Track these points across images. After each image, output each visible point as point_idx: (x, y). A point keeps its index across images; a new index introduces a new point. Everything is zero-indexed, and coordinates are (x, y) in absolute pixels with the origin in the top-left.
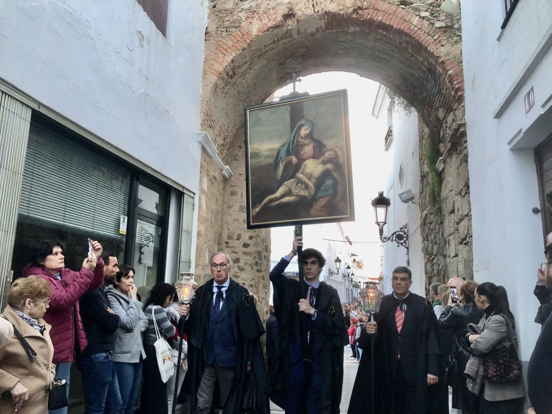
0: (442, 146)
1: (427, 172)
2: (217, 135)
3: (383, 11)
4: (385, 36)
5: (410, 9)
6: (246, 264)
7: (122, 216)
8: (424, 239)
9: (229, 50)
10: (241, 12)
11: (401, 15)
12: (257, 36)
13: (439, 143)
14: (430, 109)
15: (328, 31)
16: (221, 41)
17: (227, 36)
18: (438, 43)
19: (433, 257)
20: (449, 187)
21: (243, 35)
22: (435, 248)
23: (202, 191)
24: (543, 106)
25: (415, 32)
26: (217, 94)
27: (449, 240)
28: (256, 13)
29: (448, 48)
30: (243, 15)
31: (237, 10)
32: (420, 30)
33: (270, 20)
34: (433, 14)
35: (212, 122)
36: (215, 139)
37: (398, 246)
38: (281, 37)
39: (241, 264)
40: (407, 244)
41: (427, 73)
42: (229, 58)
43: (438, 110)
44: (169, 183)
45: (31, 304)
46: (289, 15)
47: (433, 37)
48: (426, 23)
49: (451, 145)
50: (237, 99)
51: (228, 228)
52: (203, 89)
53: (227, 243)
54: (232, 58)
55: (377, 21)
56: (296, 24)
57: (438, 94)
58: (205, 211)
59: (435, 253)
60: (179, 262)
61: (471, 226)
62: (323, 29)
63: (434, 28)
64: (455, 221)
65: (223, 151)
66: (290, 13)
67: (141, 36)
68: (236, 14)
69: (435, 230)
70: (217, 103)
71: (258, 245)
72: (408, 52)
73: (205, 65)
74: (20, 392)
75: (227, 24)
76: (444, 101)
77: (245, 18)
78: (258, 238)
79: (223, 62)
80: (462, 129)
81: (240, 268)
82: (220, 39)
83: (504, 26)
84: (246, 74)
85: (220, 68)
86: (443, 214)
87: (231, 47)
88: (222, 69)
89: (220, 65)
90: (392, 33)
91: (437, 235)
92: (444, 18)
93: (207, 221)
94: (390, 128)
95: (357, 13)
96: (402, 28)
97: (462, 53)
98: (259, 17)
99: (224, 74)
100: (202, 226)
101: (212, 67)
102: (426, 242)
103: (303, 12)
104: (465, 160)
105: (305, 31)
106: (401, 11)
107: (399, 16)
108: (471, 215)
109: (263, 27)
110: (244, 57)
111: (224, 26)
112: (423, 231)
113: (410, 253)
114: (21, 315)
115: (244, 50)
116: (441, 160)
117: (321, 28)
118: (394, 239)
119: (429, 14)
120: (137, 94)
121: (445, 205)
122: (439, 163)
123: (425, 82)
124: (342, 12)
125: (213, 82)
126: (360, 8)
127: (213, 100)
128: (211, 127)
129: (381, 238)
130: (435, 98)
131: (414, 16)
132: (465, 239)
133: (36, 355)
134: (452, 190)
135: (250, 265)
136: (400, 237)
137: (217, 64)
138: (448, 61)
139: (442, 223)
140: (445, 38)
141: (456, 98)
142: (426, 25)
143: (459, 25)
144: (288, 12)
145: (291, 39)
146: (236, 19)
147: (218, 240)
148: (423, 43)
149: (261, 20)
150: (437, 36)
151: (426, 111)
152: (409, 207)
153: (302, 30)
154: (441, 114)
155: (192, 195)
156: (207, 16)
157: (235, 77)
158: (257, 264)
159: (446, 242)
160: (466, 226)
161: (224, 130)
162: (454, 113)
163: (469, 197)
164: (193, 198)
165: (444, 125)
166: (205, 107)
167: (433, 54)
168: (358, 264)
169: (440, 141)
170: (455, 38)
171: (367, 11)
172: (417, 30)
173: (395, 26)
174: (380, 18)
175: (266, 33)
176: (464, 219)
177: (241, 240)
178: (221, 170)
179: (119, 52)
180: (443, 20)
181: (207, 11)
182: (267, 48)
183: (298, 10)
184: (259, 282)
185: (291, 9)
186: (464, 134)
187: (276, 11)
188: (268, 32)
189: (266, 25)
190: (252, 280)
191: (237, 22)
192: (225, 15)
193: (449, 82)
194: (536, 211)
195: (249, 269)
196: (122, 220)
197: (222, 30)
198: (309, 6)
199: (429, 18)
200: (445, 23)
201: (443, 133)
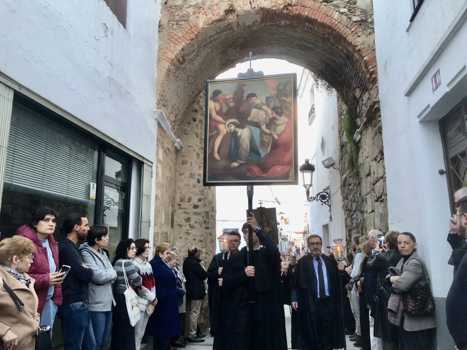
0: (358, 120)
1: (346, 142)
2: (170, 113)
3: (309, 8)
4: (311, 28)
5: (331, 6)
6: (196, 222)
7: (91, 183)
8: (344, 198)
9: (179, 40)
10: (189, 8)
11: (323, 11)
12: (203, 28)
13: (356, 118)
14: (348, 90)
15: (263, 25)
16: (173, 33)
17: (178, 28)
18: (355, 35)
19: (352, 213)
20: (366, 154)
21: (191, 28)
22: (354, 205)
23: (158, 161)
24: (448, 85)
25: (336, 25)
26: (170, 77)
27: (366, 198)
28: (202, 8)
29: (363, 39)
30: (191, 10)
31: (185, 6)
32: (340, 24)
33: (214, 15)
34: (350, 10)
35: (166, 102)
36: (168, 117)
37: (322, 205)
38: (223, 30)
39: (192, 222)
40: (329, 203)
41: (346, 60)
42: (179, 47)
43: (355, 90)
44: (131, 154)
45: (18, 260)
46: (230, 11)
47: (351, 29)
48: (345, 18)
49: (366, 119)
50: (186, 82)
51: (180, 192)
52: (158, 74)
53: (180, 205)
54: (182, 47)
55: (304, 16)
56: (236, 18)
57: (355, 77)
58: (161, 177)
59: (354, 209)
60: (141, 222)
61: (386, 186)
62: (258, 23)
63: (352, 22)
64: (371, 183)
65: (175, 126)
66: (231, 8)
67: (105, 27)
68: (184, 9)
69: (353, 190)
70: (170, 85)
71: (206, 206)
72: (330, 42)
73: (159, 53)
74: (11, 339)
75: (177, 18)
76: (361, 82)
77: (192, 13)
78: (206, 200)
79: (174, 50)
80: (376, 106)
81: (191, 226)
82: (172, 31)
83: (412, 20)
84: (193, 61)
85: (172, 56)
86: (360, 177)
87: (181, 37)
88: (174, 57)
89: (172, 53)
90: (317, 26)
91: (355, 195)
92: (359, 13)
93: (163, 186)
94: (313, 106)
95: (288, 9)
96: (325, 22)
97: (374, 43)
98: (205, 12)
99: (175, 61)
100: (159, 191)
101: (165, 54)
102: (346, 201)
103: (242, 8)
104: (380, 131)
105: (244, 24)
106: (324, 7)
107: (322, 11)
108: (385, 177)
109: (208, 20)
110: (192, 46)
111: (175, 20)
112: (343, 192)
113: (332, 211)
114: (9, 271)
115: (192, 40)
116: (358, 132)
117: (257, 21)
118: (318, 199)
119: (347, 10)
120: (104, 77)
121: (362, 170)
122: (357, 134)
123: (344, 67)
124: (275, 8)
125: (167, 67)
126: (290, 5)
127: (166, 82)
128: (165, 106)
129: (308, 198)
130: (353, 79)
131: (335, 12)
132: (381, 197)
133: (23, 305)
134: (368, 157)
135: (199, 223)
136: (323, 197)
137: (169, 52)
138: (364, 50)
139: (359, 184)
140: (361, 30)
141: (371, 80)
142: (345, 20)
143: (372, 19)
144: (229, 8)
145: (231, 31)
146: (185, 14)
147: (172, 202)
148: (342, 34)
149: (206, 15)
150: (354, 29)
151: (345, 92)
152: (331, 172)
153: (241, 23)
154: (358, 93)
155: (150, 164)
156: (160, 11)
157: (184, 63)
158: (205, 222)
159: (364, 200)
160: (382, 186)
161: (176, 108)
162: (369, 92)
163: (383, 162)
164: (151, 167)
165: (361, 103)
166: (160, 89)
167: (351, 43)
168: (286, 220)
169: (357, 116)
170: (369, 30)
171: (296, 7)
172: (338, 23)
173: (319, 20)
174: (306, 13)
175: (210, 26)
176: (379, 181)
177: (192, 202)
178: (174, 143)
179: (87, 41)
180: (359, 15)
181: (160, 7)
182: (212, 39)
183: (238, 6)
184: (207, 237)
185: (231, 6)
186: (378, 110)
187: (218, 7)
188: (213, 25)
189: (211, 19)
190: (201, 236)
191: (186, 16)
192: (176, 10)
193: (365, 67)
194: (441, 172)
195: (199, 226)
196: (91, 186)
197: (173, 23)
198: (247, 3)
199: (347, 14)
200: (360, 17)
201: (360, 109)
